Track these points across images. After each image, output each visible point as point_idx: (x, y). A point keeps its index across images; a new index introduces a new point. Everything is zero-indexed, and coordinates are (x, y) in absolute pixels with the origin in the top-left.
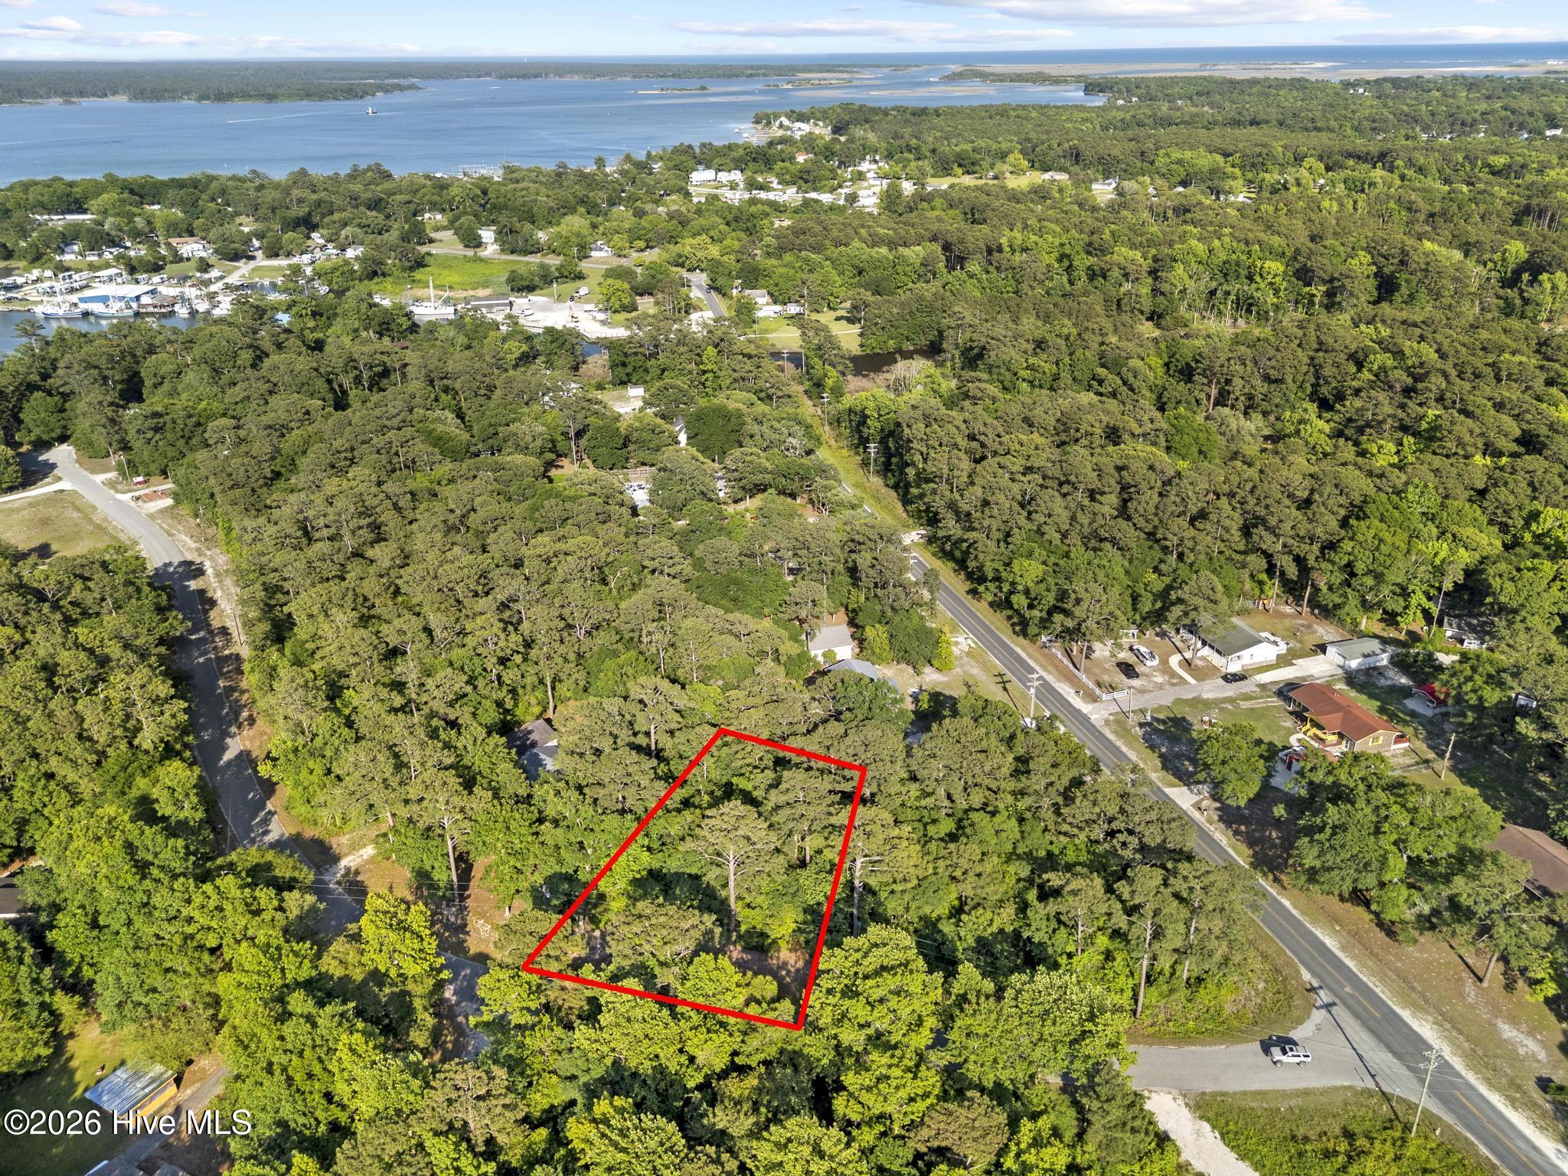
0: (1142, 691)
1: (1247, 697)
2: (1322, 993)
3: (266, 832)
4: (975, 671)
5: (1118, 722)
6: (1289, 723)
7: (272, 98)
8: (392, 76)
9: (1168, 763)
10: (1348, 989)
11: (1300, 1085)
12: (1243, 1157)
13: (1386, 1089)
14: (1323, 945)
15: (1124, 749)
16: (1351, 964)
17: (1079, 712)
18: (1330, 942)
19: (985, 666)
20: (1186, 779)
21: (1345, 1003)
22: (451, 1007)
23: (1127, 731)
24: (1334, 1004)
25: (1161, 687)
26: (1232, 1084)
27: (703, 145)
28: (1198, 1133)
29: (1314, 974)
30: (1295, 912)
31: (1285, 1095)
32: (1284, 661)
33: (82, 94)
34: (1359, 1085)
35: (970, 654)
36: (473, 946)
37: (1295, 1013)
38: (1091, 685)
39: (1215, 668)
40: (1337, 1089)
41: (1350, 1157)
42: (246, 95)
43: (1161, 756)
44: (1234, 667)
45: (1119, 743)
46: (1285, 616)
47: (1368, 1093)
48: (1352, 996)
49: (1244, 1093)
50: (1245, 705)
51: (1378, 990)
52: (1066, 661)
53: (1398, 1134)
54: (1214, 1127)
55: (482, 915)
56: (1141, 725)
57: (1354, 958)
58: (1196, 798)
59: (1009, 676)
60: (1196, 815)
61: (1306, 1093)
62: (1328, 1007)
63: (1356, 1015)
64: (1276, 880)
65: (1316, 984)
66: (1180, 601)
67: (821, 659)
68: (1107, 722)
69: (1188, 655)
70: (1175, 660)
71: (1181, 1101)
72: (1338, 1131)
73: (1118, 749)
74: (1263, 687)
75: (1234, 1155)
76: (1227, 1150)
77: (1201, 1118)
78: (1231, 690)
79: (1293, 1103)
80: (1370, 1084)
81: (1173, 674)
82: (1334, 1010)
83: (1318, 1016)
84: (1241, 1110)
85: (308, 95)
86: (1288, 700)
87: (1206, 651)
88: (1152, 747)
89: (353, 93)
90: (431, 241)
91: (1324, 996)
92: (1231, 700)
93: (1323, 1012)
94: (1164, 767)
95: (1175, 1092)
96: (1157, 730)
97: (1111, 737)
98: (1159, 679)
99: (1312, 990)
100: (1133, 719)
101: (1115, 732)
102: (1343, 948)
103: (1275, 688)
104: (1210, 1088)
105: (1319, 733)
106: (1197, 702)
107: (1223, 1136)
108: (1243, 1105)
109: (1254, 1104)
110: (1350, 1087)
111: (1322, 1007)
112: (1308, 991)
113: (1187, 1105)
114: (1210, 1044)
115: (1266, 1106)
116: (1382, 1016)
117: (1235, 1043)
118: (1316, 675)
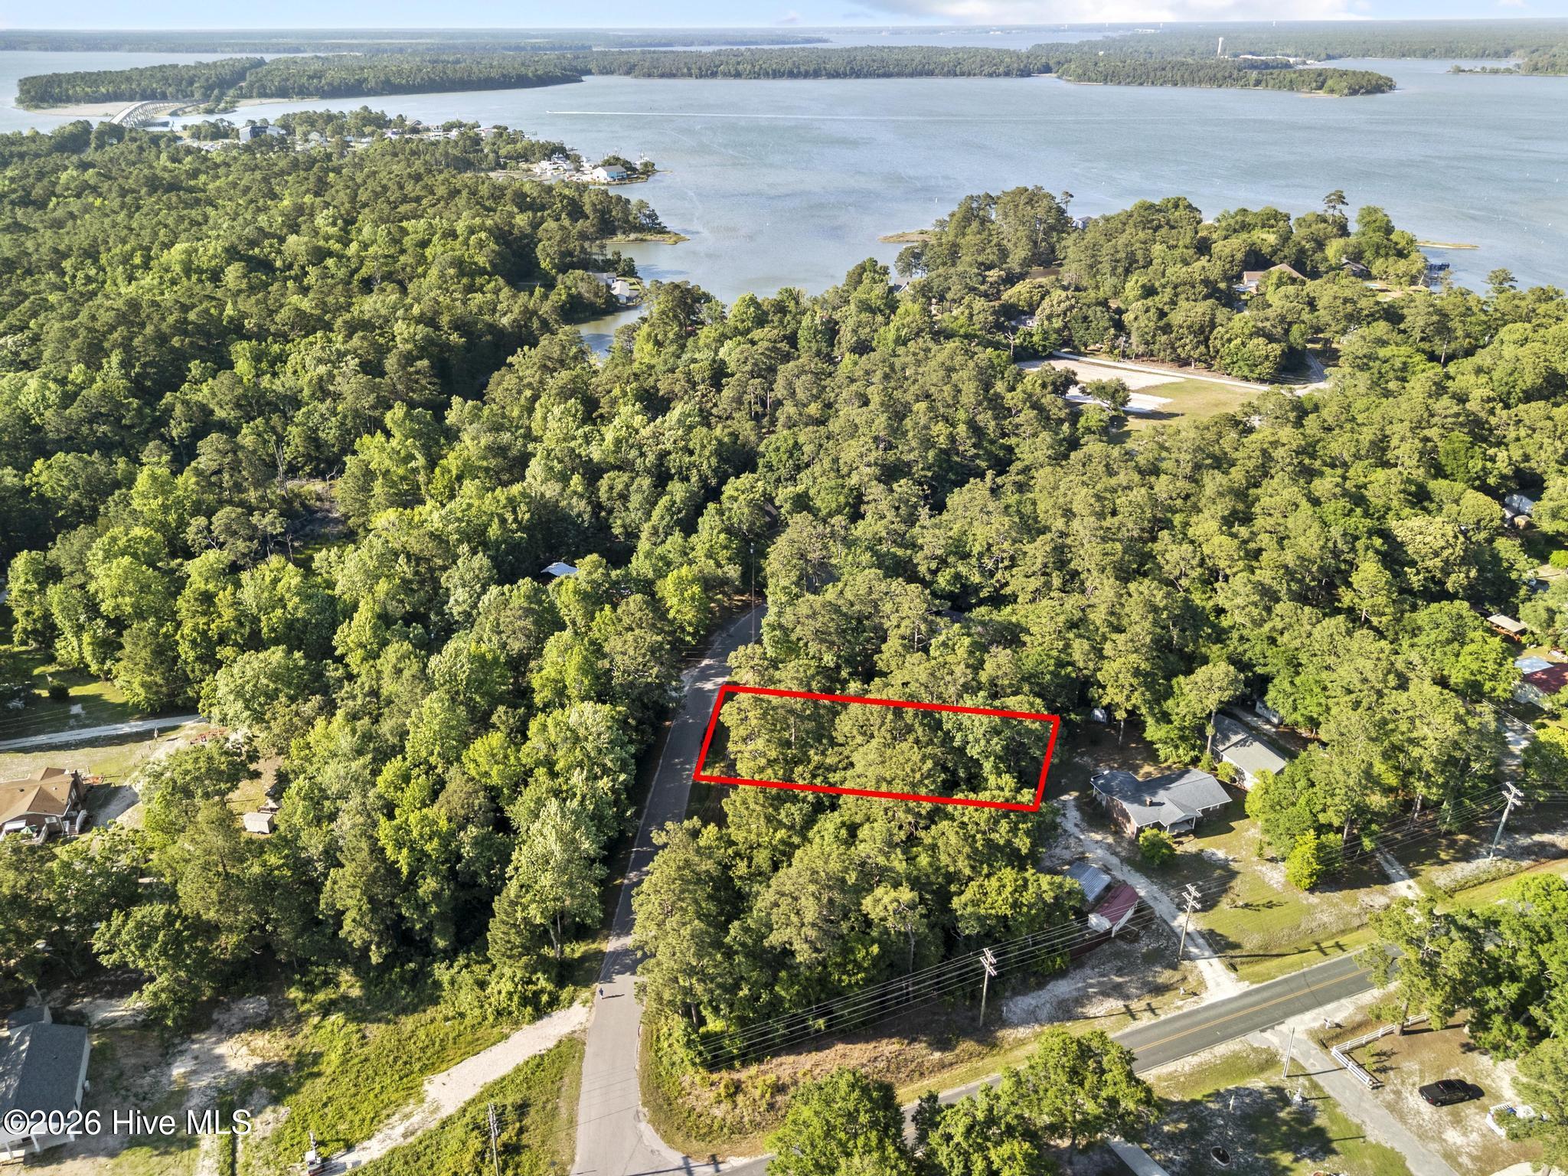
2: (710, 1169)
11: (581, 1118)
28: (546, 1038)
37: (679, 1138)
40: (573, 1148)
54: (550, 1050)
61: (572, 1122)
71: (577, 1027)
76: (528, 1057)
77: (560, 1042)
79: (564, 1110)
83: (674, 1157)
84: (560, 1071)
95: (589, 1023)
97: (1223, 1049)
99: (714, 1161)
104: (589, 1049)
107: (542, 1057)
108: (569, 1070)
109: (566, 1080)
110: (573, 1161)
111: (687, 1163)
112: (713, 1157)
113: (574, 1031)
114: (641, 1058)
115: (564, 1089)
117: (642, 1078)
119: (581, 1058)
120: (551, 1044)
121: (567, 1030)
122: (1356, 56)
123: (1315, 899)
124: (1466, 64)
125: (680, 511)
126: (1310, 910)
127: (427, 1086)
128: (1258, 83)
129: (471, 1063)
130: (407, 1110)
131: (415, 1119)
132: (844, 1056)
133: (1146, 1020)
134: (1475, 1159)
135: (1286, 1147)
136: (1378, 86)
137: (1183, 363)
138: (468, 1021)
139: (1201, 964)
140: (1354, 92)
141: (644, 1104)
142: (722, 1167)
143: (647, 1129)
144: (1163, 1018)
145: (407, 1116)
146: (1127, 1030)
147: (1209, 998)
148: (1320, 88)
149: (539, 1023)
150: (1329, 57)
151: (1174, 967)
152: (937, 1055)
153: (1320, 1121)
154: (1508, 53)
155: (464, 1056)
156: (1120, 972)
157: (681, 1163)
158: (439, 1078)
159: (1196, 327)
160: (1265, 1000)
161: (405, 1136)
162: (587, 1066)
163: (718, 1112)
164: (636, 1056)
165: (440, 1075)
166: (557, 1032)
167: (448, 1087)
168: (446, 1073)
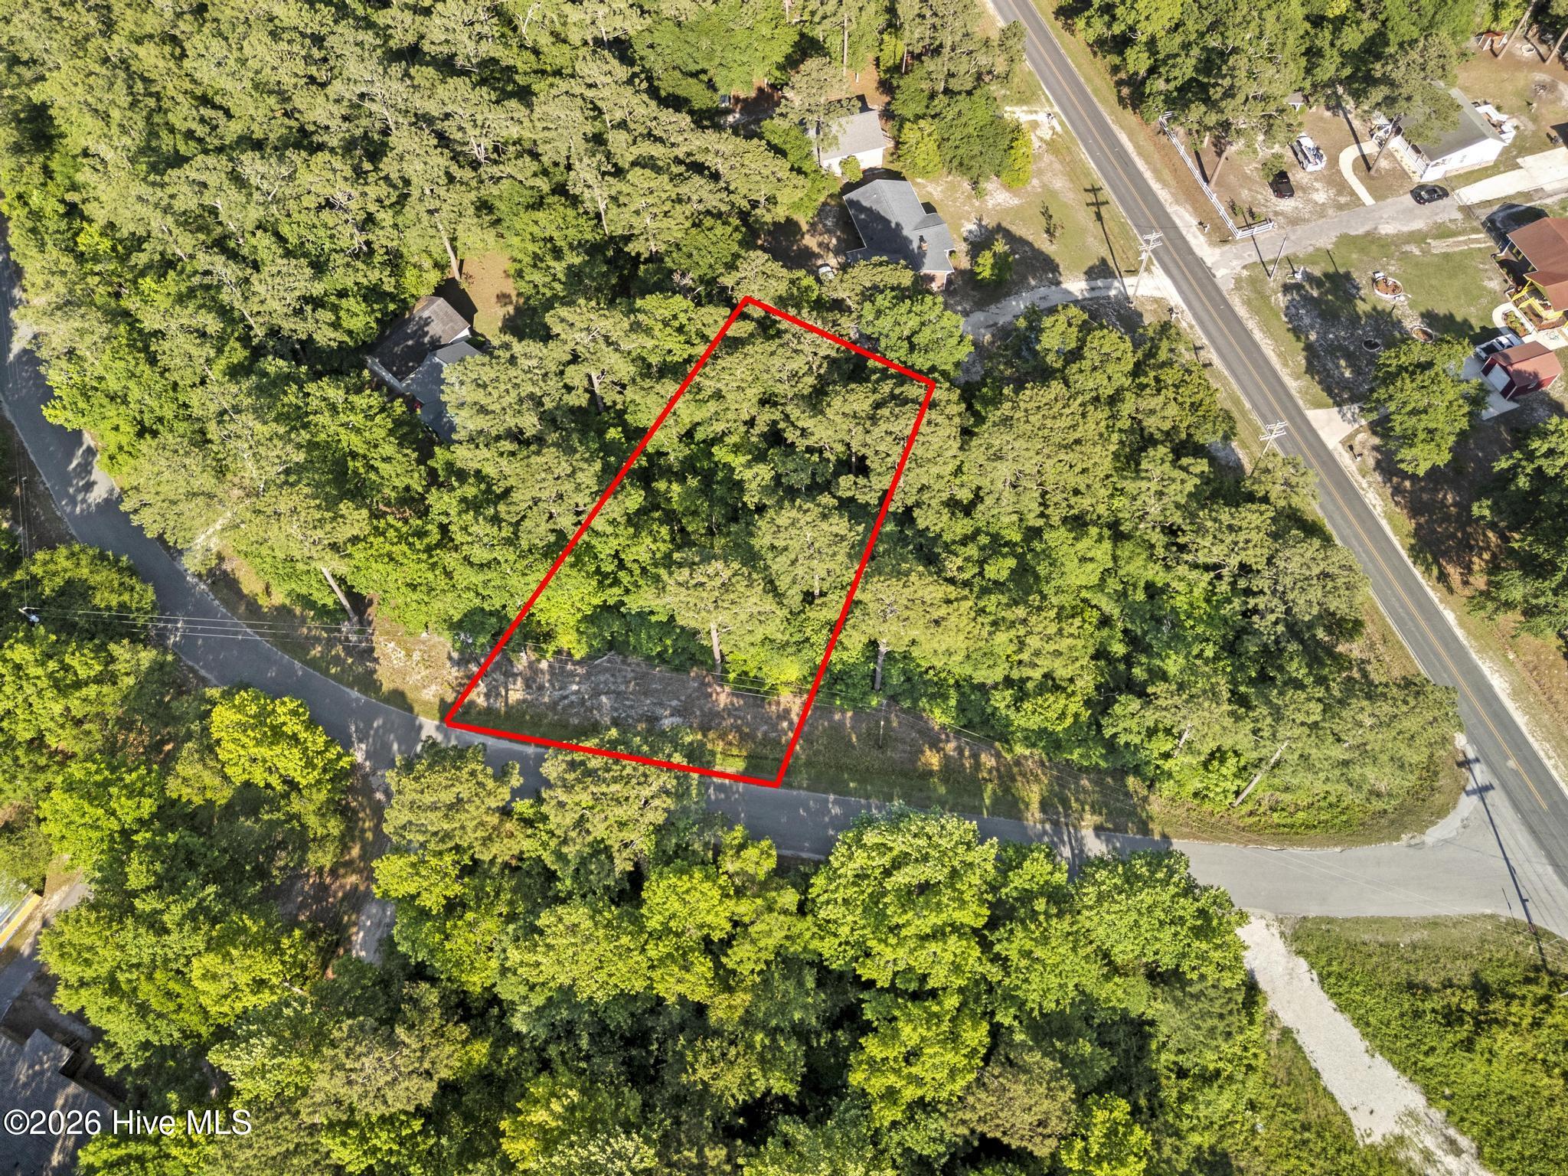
0: (1294, 221)
1: (1443, 232)
2: (1477, 768)
3: (89, 486)
4: (1059, 183)
5: (1253, 281)
6: (1496, 281)
9: (1316, 363)
10: (1512, 763)
11: (1430, 911)
12: (1342, 1008)
13: (1538, 921)
14: (1490, 687)
15: (1258, 335)
16: (1521, 720)
17: (1200, 262)
18: (1499, 684)
19: (1074, 171)
20: (1338, 393)
21: (1504, 787)
22: (365, 777)
23: (1264, 298)
24: (1488, 788)
25: (1320, 211)
26: (1342, 906)
28: (1291, 973)
29: (1472, 739)
30: (1459, 633)
31: (1407, 924)
32: (1507, 162)
34: (1504, 913)
35: (1051, 145)
36: (387, 681)
37: (1438, 799)
38: (1223, 211)
39: (1404, 175)
40: (1475, 918)
41: (1478, 1024)
43: (1309, 348)
44: (1433, 175)
45: (1251, 324)
46: (1518, 64)
47: (1513, 924)
48: (1516, 773)
49: (1357, 921)
50: (1438, 247)
51: (1549, 764)
52: (1191, 163)
53: (1541, 991)
54: (1312, 966)
55: (391, 635)
56: (1287, 288)
57: (1527, 710)
58: (1348, 429)
59: (1108, 193)
60: (1345, 459)
61: (1434, 924)
62: (1482, 790)
63: (1516, 806)
64: (1443, 577)
65: (1471, 755)
66: (1387, 80)
67: (837, 170)
68: (1238, 280)
69: (1370, 147)
70: (1348, 157)
71: (1275, 930)
72: (1466, 980)
73: (1248, 334)
74: (1468, 210)
75: (1332, 1004)
76: (1324, 996)
77: (1299, 953)
78: (1421, 219)
79: (1416, 936)
80: (1519, 914)
81: (1342, 187)
82: (1490, 796)
83: (1468, 804)
84: (1352, 946)
86: (1502, 239)
87: (1397, 143)
88: (1297, 331)
91: (1481, 774)
92: (1418, 237)
93: (1475, 798)
94: (1310, 369)
95: (1270, 916)
96: (1308, 299)
97: (1241, 311)
98: (1321, 196)
99: (1465, 763)
100: (1279, 276)
101: (1248, 303)
102: (1516, 694)
103: (1484, 214)
104: (1314, 911)
105: (1536, 303)
106: (1371, 242)
107: (1322, 979)
108: (1352, 936)
109: (1366, 937)
110: (1492, 917)
111: (1473, 792)
112: (1460, 765)
113: (1282, 934)
114: (1321, 845)
115: (1381, 939)
116: (1550, 807)
117: (1354, 843)
118: (1548, 188)
119: (1330, 921)
120: (1302, 964)
121: (1279, 945)
127: (1376, 1139)
129: (1330, 1079)
130: (1417, 1158)
131: (1430, 1142)
133: (1211, 355)
134: (1342, 194)
135: (1350, 301)
139: (1130, 291)
143: (1434, 834)
144: (1205, 341)
145: (1428, 1156)
147: (1175, 299)
151: (1136, 311)
155: (1321, 1090)
158: (1360, 1122)
161: (1458, 1152)
162: (1340, 910)
164: (1319, 851)
165: (1354, 1121)
166: (1283, 961)
167: (1372, 1106)
168: (1351, 1114)
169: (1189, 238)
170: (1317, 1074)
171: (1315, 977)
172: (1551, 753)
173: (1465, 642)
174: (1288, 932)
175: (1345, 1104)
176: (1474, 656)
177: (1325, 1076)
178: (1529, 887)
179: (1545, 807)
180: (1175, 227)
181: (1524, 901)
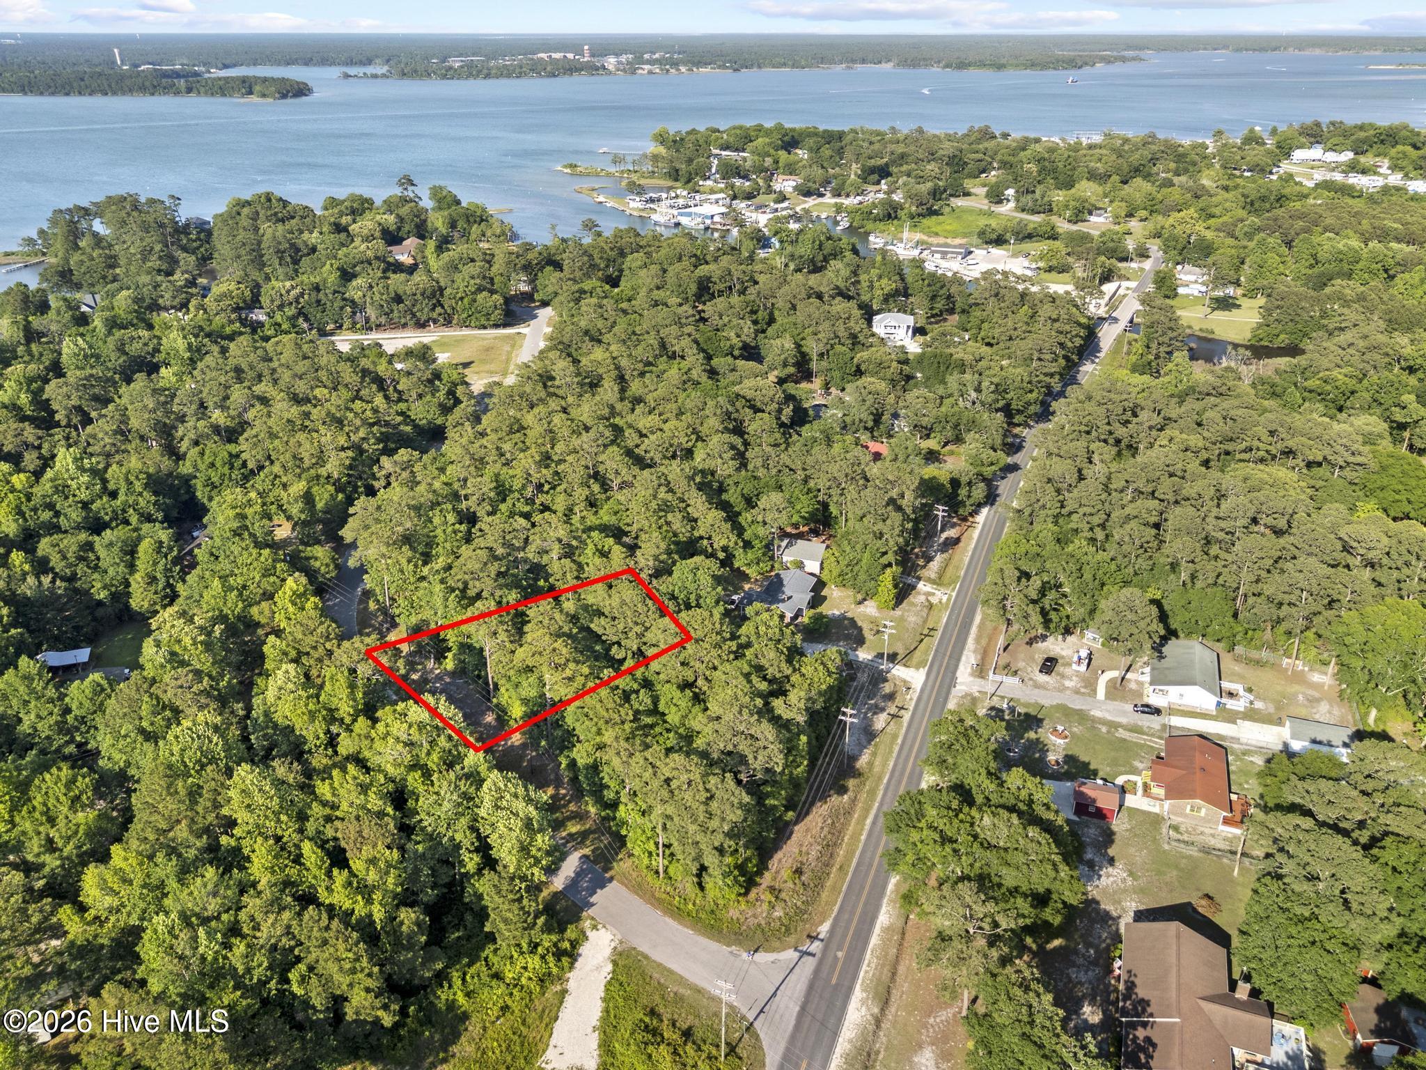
0: (1038, 686)
1: (1135, 730)
2: (817, 944)
4: (913, 619)
5: (976, 699)
6: (1144, 764)
7: (1000, 67)
8: (1129, 48)
10: (841, 953)
11: (702, 984)
12: (604, 1000)
13: (757, 1025)
16: (874, 941)
17: (956, 678)
18: (884, 920)
19: (929, 618)
21: (822, 960)
23: (973, 707)
24: (811, 955)
25: (1062, 689)
27: (1333, 124)
28: (599, 968)
29: (831, 930)
31: (682, 981)
32: (1228, 718)
33: (863, 61)
34: (743, 1010)
35: (930, 606)
37: (776, 942)
38: (996, 664)
39: (1142, 696)
42: (982, 64)
47: (742, 1017)
48: (837, 959)
50: (1123, 734)
51: (864, 968)
52: (1002, 639)
54: (613, 971)
56: (992, 709)
57: (885, 940)
59: (939, 633)
61: (699, 991)
62: (806, 954)
63: (817, 972)
69: (1133, 676)
70: (1113, 674)
71: (613, 944)
74: (1166, 727)
75: (603, 995)
76: (603, 989)
77: (614, 961)
78: (1127, 718)
79: (682, 991)
80: (751, 1016)
81: (1091, 685)
82: (808, 959)
83: (789, 955)
84: (643, 973)
85: (1033, 65)
89: (1073, 64)
90: (967, 194)
91: (816, 947)
92: (1113, 725)
95: (619, 937)
98: (1071, 684)
99: (814, 938)
100: (995, 702)
102: (887, 930)
103: (1174, 732)
104: (644, 948)
106: (1078, 714)
108: (649, 971)
109: (656, 975)
110: (734, 1007)
111: (800, 951)
112: (809, 936)
113: (615, 948)
114: (686, 926)
115: (662, 981)
116: (837, 984)
117: (704, 935)
118: (1242, 740)
119: (646, 957)
120: (610, 967)
121: (607, 952)
122: (248, 65)
123: (898, 612)
124: (352, 71)
125: (171, 549)
126: (902, 619)
127: (549, 1067)
128: (189, 90)
129: (560, 1026)
132: (807, 830)
133: (905, 715)
134: (1085, 687)
135: (1026, 730)
136: (301, 90)
137: (422, 325)
138: (515, 1007)
139: (894, 671)
140: (284, 96)
141: (728, 945)
142: (821, 936)
144: (911, 708)
146: (905, 725)
147: (917, 686)
148: (251, 93)
149: (577, 965)
150: (226, 66)
151: (886, 680)
152: (846, 797)
153: (1022, 710)
154: (369, 62)
155: (549, 1028)
156: (869, 698)
157: (797, 954)
158: (550, 1054)
159: (428, 292)
160: (938, 673)
163: (778, 913)
164: (680, 927)
165: (548, 1052)
166: (601, 959)
167: (566, 1052)
168: (551, 1047)
169: (961, 667)
170: (556, 1018)
171: (609, 977)
172: (873, 965)
173: (888, 893)
174: (619, 949)
175: (553, 1042)
176: (885, 901)
177: (559, 1022)
178: (774, 1007)
179: (834, 981)
180: (959, 660)
181: (762, 1011)
